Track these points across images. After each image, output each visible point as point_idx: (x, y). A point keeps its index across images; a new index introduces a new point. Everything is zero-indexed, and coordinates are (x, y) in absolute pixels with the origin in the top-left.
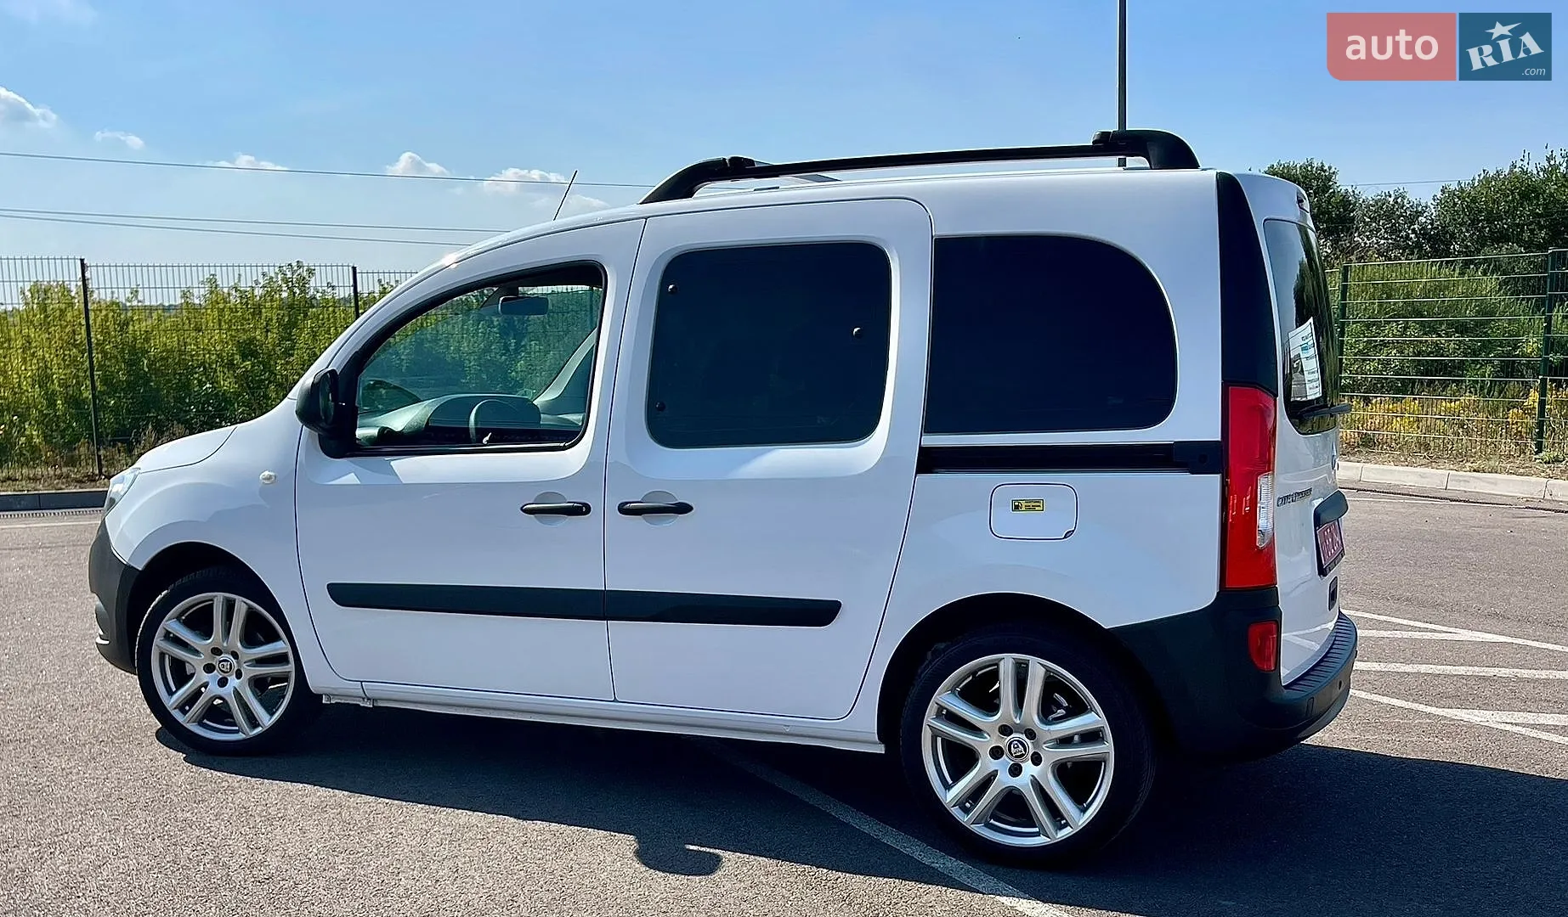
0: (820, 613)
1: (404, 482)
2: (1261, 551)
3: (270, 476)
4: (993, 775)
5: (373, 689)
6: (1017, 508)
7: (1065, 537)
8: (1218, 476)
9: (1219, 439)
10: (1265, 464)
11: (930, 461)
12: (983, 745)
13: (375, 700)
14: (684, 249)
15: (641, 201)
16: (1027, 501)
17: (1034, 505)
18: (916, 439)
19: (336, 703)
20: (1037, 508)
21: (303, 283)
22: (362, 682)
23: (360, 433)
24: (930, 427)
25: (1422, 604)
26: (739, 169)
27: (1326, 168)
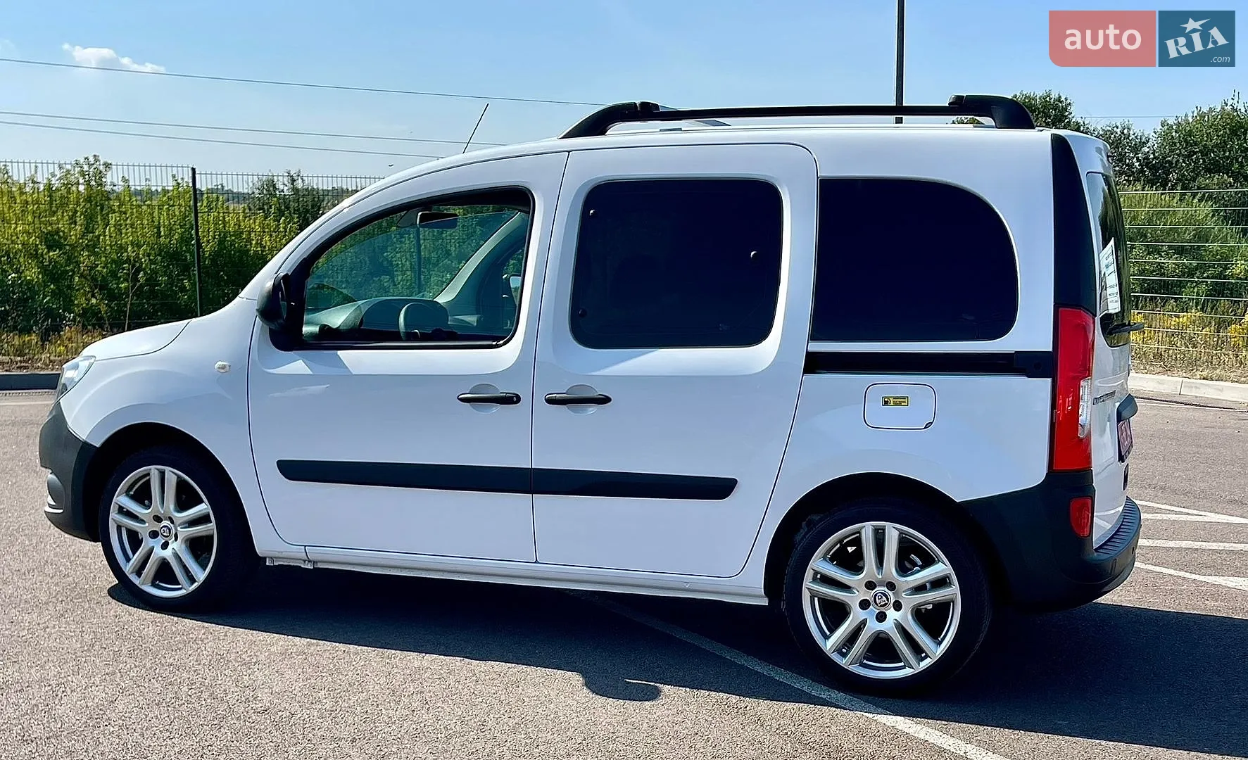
0: (719, 488)
1: (354, 373)
2: (1082, 439)
3: (225, 366)
4: (864, 623)
5: (314, 553)
6: (886, 403)
7: (925, 428)
8: (1049, 380)
9: (1051, 350)
10: (1086, 371)
11: (815, 363)
12: (853, 600)
13: (315, 562)
14: (603, 180)
15: (560, 137)
16: (895, 398)
17: (900, 401)
18: (804, 345)
19: (279, 565)
20: (903, 404)
21: (100, 175)
22: (305, 546)
23: (306, 329)
24: (815, 335)
25: (1175, 492)
26: (647, 112)
27: (1063, 99)
